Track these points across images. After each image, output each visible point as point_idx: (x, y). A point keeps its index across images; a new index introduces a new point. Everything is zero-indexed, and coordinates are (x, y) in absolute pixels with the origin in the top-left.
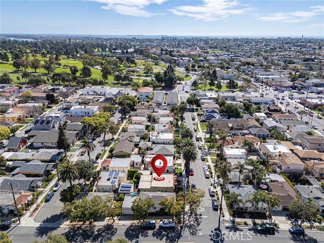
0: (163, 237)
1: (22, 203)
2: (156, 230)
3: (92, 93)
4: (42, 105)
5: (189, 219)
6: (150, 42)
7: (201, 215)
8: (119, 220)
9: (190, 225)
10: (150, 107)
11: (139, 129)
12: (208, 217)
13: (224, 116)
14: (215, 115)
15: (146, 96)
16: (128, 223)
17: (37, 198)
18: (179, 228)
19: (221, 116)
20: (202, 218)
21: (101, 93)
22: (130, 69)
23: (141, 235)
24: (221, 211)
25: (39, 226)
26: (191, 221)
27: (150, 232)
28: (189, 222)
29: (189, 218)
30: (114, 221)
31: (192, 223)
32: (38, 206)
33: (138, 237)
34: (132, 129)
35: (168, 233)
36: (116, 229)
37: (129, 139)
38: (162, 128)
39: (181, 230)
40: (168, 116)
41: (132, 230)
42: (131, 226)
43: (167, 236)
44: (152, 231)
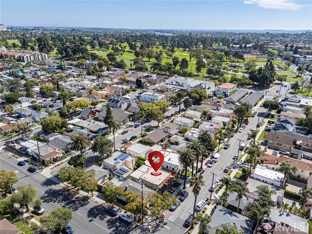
0: (113, 227)
1: (51, 157)
2: (114, 218)
3: (175, 83)
4: (129, 88)
5: (150, 222)
6: (283, 37)
7: (165, 224)
8: (98, 196)
9: (146, 228)
10: (218, 103)
11: (184, 123)
12: (171, 229)
13: (301, 129)
14: (288, 126)
15: (223, 93)
16: (101, 202)
17: (66, 158)
18: (134, 226)
19: (297, 129)
20: (163, 227)
21: (182, 84)
22: (233, 64)
23: (99, 217)
24: (189, 230)
25: (49, 178)
26: (151, 225)
27: (108, 218)
28: (148, 225)
29: (152, 221)
30: (93, 196)
31: (150, 227)
32: (62, 163)
33: (95, 217)
34: (178, 121)
35: (120, 226)
36: (88, 203)
37: (166, 129)
38: (207, 127)
39: (134, 229)
40: (229, 116)
41: (97, 210)
42: (101, 205)
43: (117, 228)
44: (111, 218)
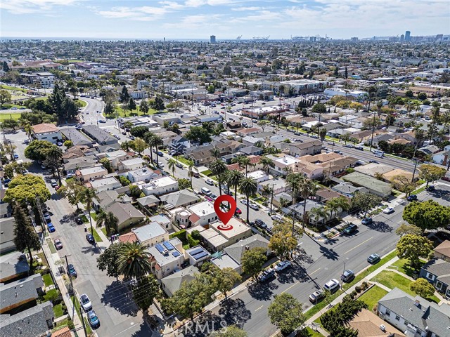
0: (292, 279)
2: (277, 277)
9: (299, 256)
14: (186, 144)
16: (242, 287)
18: (294, 264)
19: (192, 143)
23: (272, 289)
30: (225, 295)
33: (271, 293)
34: (102, 187)
35: (292, 274)
36: (239, 299)
37: (119, 200)
38: (144, 174)
39: (298, 265)
40: (128, 158)
41: (257, 291)
42: (250, 287)
43: (294, 276)
44: (276, 280)
